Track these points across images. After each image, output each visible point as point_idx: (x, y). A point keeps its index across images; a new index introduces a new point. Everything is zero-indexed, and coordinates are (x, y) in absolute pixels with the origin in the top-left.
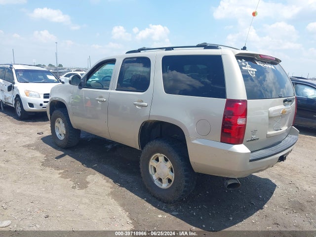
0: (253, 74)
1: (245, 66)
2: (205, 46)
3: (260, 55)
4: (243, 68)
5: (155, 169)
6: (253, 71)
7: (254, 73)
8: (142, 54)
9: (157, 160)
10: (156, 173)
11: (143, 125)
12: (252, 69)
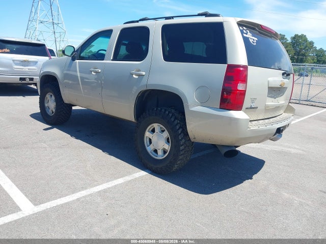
0: (254, 43)
1: (247, 34)
2: (206, 15)
3: (261, 25)
4: (245, 35)
5: (150, 140)
6: (254, 40)
7: (255, 41)
8: (141, 24)
9: (153, 131)
10: (152, 145)
11: (139, 95)
12: (253, 38)
